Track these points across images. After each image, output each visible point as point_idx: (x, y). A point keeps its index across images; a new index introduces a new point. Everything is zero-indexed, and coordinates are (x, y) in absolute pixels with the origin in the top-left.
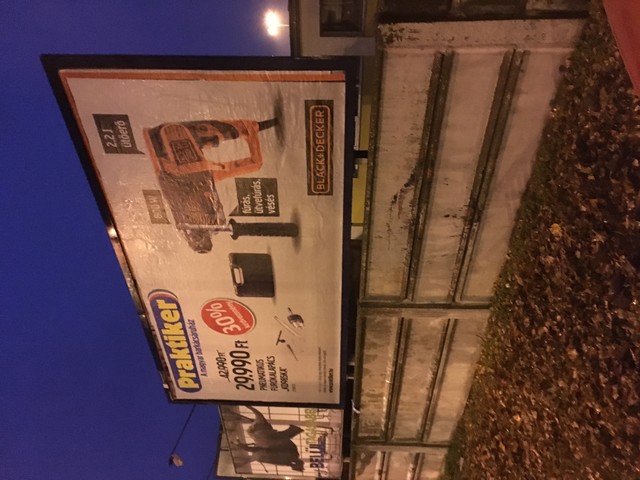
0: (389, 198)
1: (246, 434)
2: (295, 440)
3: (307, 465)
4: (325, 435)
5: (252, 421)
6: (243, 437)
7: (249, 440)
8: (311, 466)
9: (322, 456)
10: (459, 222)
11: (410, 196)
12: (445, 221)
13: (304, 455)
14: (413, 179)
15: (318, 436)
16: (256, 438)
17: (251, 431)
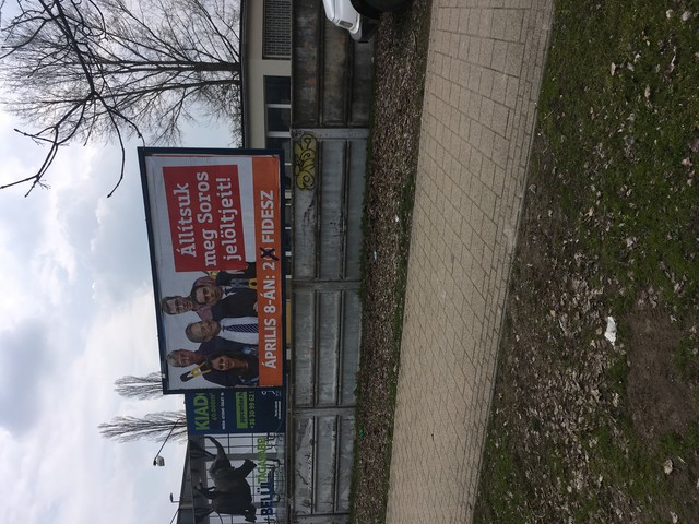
0: (302, 214)
1: (208, 476)
2: (249, 480)
3: (258, 511)
4: (273, 469)
5: (214, 456)
6: (205, 480)
7: (211, 483)
8: (262, 514)
9: (271, 498)
10: (338, 227)
11: (312, 213)
12: (331, 226)
13: (257, 499)
14: (313, 203)
15: (268, 471)
16: (217, 480)
17: (213, 471)
